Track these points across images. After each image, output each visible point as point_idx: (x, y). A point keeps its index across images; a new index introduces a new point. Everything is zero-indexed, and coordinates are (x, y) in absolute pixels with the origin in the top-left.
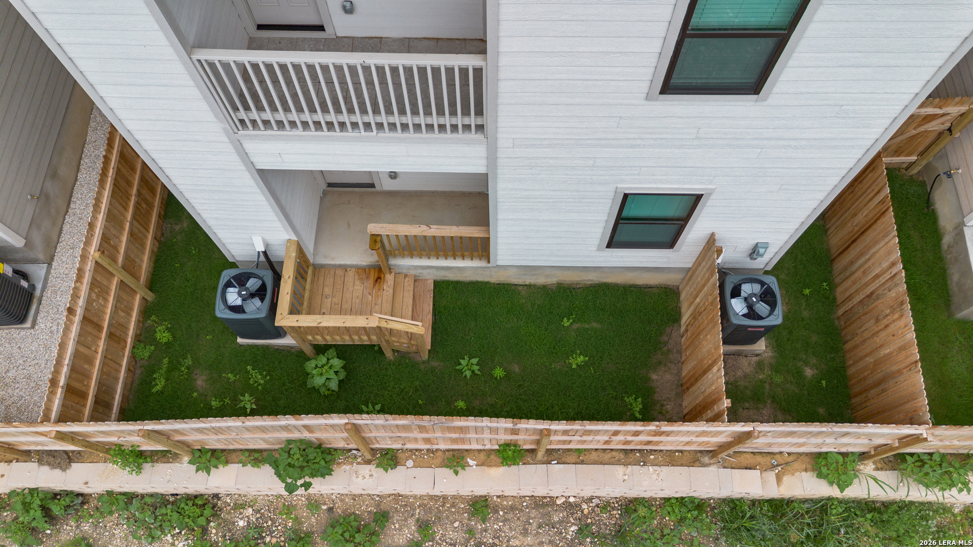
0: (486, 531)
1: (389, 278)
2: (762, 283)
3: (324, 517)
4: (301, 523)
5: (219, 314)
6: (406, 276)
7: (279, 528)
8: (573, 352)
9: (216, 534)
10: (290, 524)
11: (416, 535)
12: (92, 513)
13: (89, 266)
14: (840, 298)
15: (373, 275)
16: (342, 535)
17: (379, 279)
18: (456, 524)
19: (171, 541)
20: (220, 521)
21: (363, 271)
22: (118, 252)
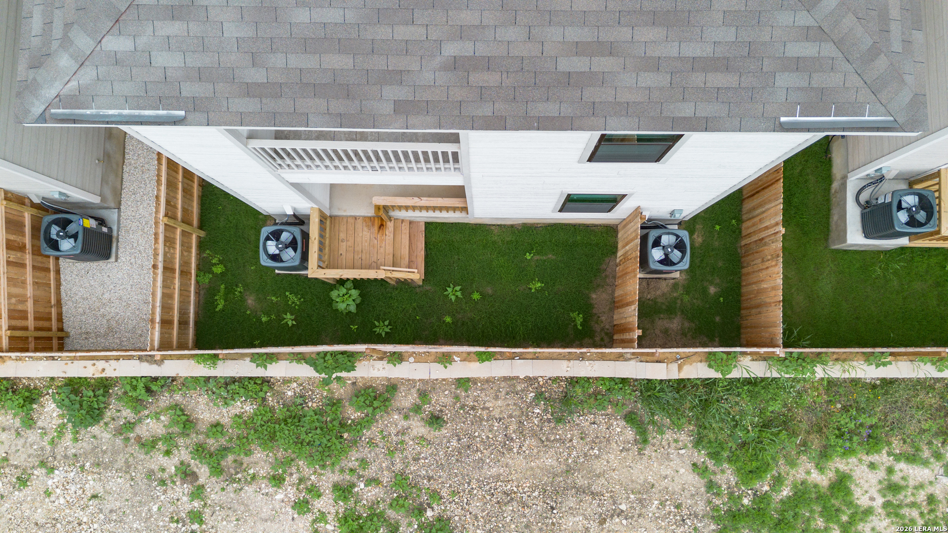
0: (468, 397)
1: (390, 225)
2: (677, 236)
3: (349, 388)
4: (332, 393)
5: (263, 263)
6: (403, 221)
7: (318, 396)
8: (533, 279)
9: (272, 401)
10: (325, 394)
11: (418, 400)
12: (180, 387)
13: (161, 228)
14: (744, 233)
15: (377, 223)
16: (364, 402)
17: (382, 226)
18: (446, 392)
19: (240, 406)
20: (274, 392)
21: (369, 220)
22: (177, 209)
